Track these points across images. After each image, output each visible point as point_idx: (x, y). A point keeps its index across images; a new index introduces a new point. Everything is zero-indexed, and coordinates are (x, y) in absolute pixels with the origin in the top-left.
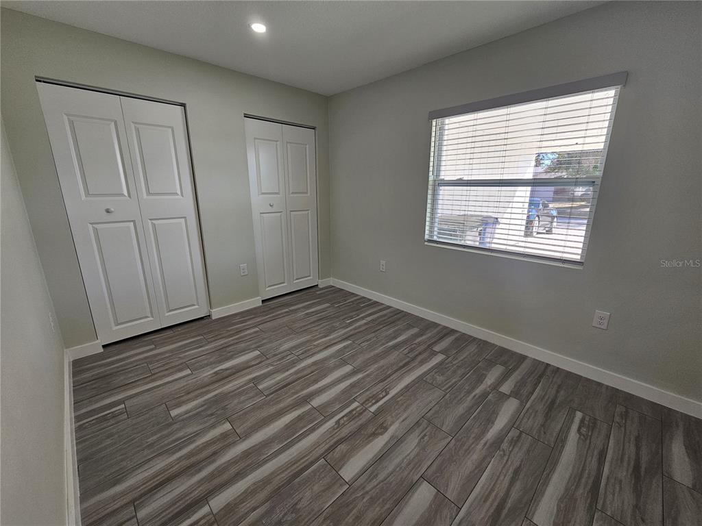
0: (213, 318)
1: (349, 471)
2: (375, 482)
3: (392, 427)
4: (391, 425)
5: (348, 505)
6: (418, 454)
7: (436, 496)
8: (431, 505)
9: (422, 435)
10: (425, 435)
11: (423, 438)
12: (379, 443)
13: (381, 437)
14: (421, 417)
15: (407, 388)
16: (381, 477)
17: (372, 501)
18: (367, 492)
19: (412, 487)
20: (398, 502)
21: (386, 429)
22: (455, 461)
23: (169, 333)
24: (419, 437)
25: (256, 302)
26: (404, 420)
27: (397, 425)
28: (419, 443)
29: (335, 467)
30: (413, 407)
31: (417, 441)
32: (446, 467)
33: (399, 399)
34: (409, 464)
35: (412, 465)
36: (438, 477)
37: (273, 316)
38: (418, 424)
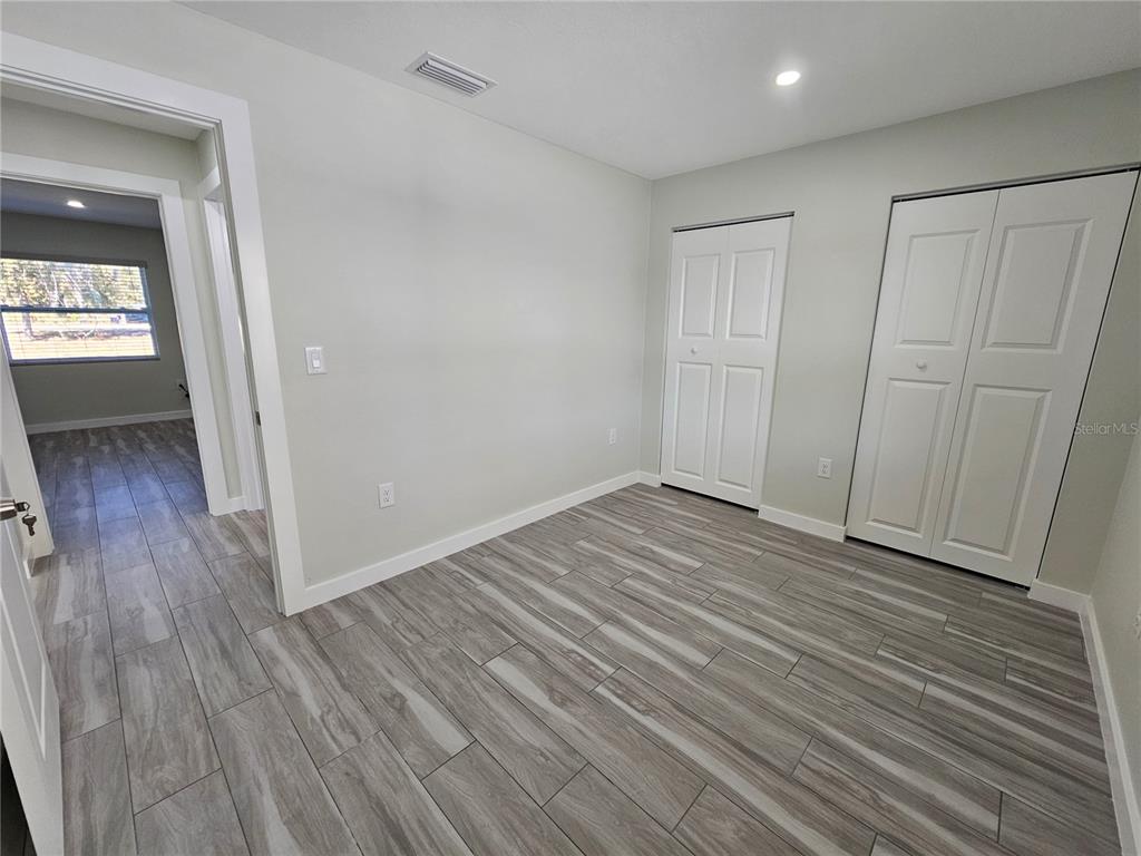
0: (759, 516)
1: (499, 667)
2: (479, 688)
3: (566, 714)
4: (570, 712)
5: (460, 665)
6: (511, 741)
7: (446, 753)
8: (435, 743)
9: (548, 754)
10: (547, 759)
11: (542, 754)
12: (537, 696)
13: (547, 698)
14: (591, 760)
15: (667, 748)
16: (485, 695)
17: (458, 686)
18: (469, 681)
19: (464, 726)
20: (450, 709)
21: (561, 705)
22: (492, 796)
23: (708, 503)
24: (542, 749)
25: (835, 533)
26: (580, 731)
27: (568, 720)
28: (532, 746)
29: (505, 653)
30: (610, 750)
31: (537, 745)
32: (486, 779)
33: (629, 728)
34: (497, 727)
35: (495, 731)
36: (471, 762)
37: (810, 559)
38: (573, 751)
